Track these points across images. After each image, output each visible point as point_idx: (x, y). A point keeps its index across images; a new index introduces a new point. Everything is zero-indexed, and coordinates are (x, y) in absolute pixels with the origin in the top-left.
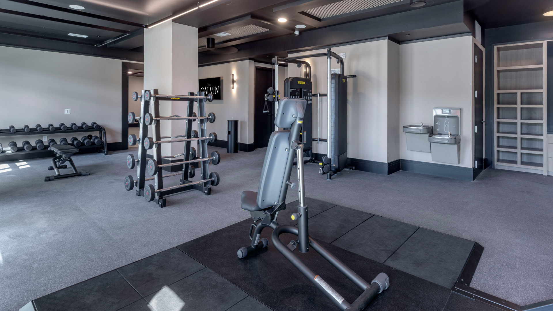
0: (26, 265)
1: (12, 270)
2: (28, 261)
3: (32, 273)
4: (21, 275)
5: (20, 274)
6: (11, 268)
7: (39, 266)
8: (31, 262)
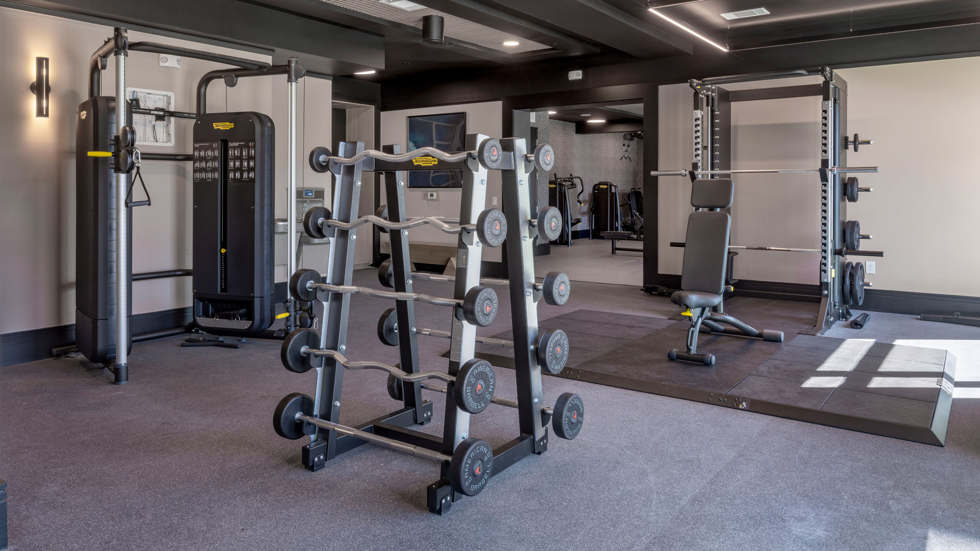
0: (903, 491)
1: (927, 495)
2: (894, 495)
3: (902, 475)
4: (919, 482)
5: (918, 484)
6: (928, 500)
7: (885, 479)
8: (891, 491)
